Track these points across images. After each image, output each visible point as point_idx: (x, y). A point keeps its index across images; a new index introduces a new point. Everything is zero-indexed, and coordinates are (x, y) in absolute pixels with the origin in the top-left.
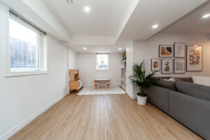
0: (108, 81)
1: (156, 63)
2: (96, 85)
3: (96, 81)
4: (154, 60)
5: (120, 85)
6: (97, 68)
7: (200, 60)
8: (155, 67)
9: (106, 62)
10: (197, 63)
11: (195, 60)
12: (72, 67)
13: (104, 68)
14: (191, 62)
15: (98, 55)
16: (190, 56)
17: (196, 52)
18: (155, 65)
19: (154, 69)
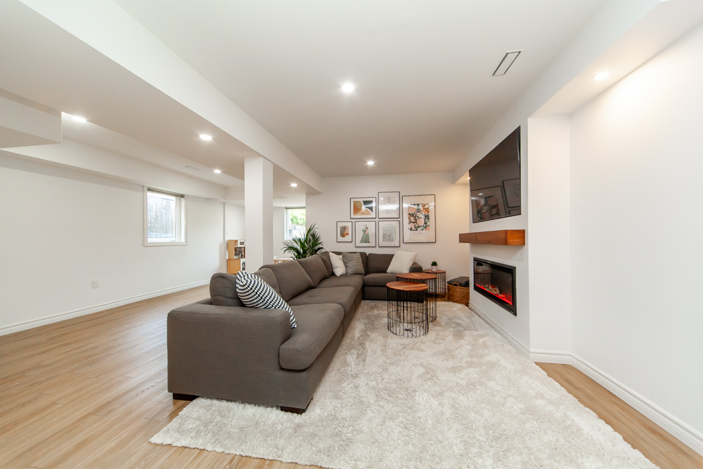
1: (345, 228)
4: (340, 225)
7: (431, 222)
8: (343, 235)
10: (426, 226)
11: (421, 222)
12: (231, 236)
14: (413, 225)
15: (290, 210)
16: (410, 214)
17: (421, 207)
18: (343, 232)
19: (340, 239)
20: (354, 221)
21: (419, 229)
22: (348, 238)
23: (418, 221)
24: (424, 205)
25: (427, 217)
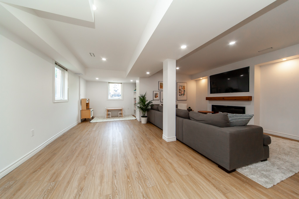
0: (121, 110)
1: (156, 94)
2: (108, 115)
3: (108, 111)
4: (155, 92)
5: (133, 113)
6: (110, 98)
7: (186, 93)
8: (156, 97)
9: (120, 91)
13: (117, 98)
14: (180, 94)
16: (179, 89)
17: (183, 87)
18: (156, 96)
19: (155, 99)
20: (160, 91)
21: (182, 95)
22: (158, 98)
23: (182, 92)
24: (184, 87)
25: (184, 91)
